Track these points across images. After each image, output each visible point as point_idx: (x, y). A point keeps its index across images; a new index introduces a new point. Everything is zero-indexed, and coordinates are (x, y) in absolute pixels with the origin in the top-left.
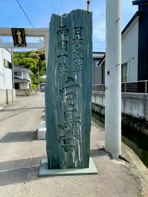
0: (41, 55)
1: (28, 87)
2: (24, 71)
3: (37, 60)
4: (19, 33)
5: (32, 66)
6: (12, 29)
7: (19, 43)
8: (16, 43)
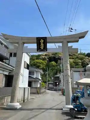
0: (49, 57)
1: (39, 86)
2: (36, 71)
3: (46, 61)
4: (42, 41)
5: (42, 66)
6: (37, 38)
7: (41, 49)
8: (39, 49)
